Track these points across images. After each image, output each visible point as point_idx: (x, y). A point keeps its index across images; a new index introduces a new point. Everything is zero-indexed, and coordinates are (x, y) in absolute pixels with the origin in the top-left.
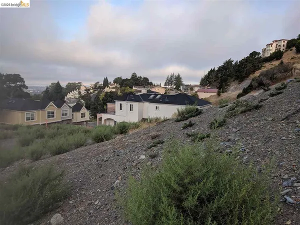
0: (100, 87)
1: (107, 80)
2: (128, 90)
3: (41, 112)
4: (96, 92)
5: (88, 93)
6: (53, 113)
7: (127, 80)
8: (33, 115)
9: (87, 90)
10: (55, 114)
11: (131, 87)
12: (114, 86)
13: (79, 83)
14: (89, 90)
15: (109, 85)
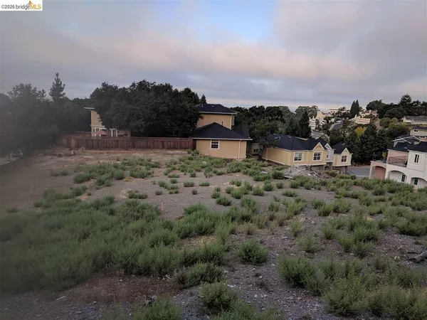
0: (345, 115)
1: (358, 105)
2: (395, 123)
3: (308, 153)
4: (339, 122)
5: (328, 122)
6: (319, 155)
7: (392, 106)
8: (300, 155)
9: (327, 119)
10: (321, 156)
11: (400, 118)
12: (367, 114)
13: (314, 107)
14: (330, 118)
15: (360, 113)
